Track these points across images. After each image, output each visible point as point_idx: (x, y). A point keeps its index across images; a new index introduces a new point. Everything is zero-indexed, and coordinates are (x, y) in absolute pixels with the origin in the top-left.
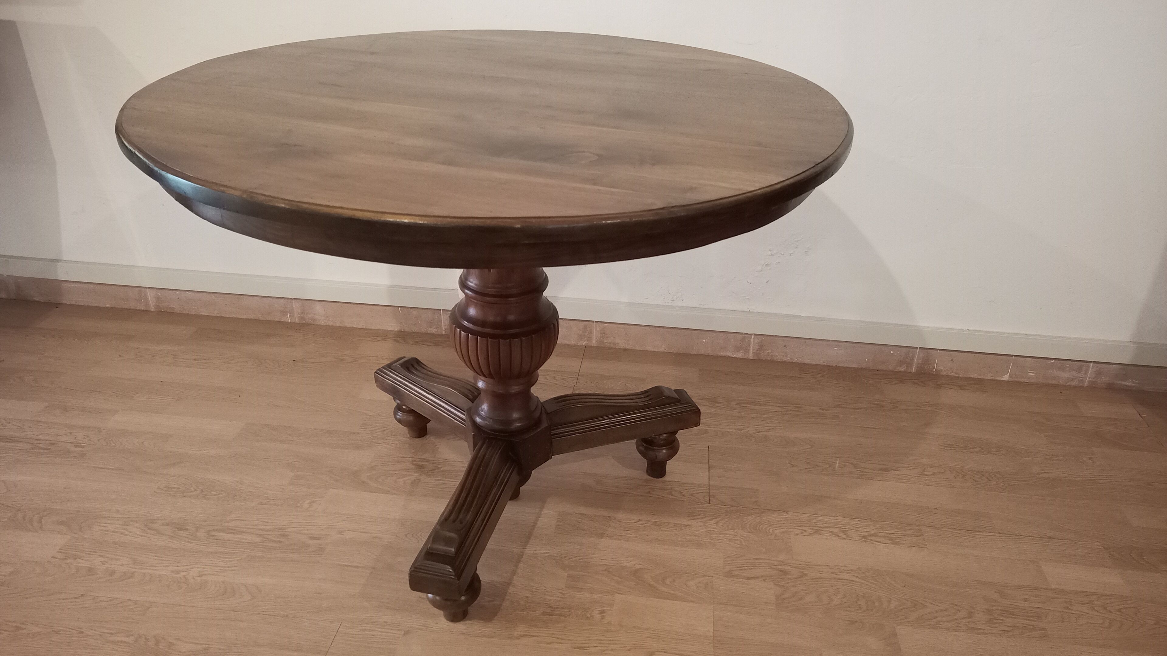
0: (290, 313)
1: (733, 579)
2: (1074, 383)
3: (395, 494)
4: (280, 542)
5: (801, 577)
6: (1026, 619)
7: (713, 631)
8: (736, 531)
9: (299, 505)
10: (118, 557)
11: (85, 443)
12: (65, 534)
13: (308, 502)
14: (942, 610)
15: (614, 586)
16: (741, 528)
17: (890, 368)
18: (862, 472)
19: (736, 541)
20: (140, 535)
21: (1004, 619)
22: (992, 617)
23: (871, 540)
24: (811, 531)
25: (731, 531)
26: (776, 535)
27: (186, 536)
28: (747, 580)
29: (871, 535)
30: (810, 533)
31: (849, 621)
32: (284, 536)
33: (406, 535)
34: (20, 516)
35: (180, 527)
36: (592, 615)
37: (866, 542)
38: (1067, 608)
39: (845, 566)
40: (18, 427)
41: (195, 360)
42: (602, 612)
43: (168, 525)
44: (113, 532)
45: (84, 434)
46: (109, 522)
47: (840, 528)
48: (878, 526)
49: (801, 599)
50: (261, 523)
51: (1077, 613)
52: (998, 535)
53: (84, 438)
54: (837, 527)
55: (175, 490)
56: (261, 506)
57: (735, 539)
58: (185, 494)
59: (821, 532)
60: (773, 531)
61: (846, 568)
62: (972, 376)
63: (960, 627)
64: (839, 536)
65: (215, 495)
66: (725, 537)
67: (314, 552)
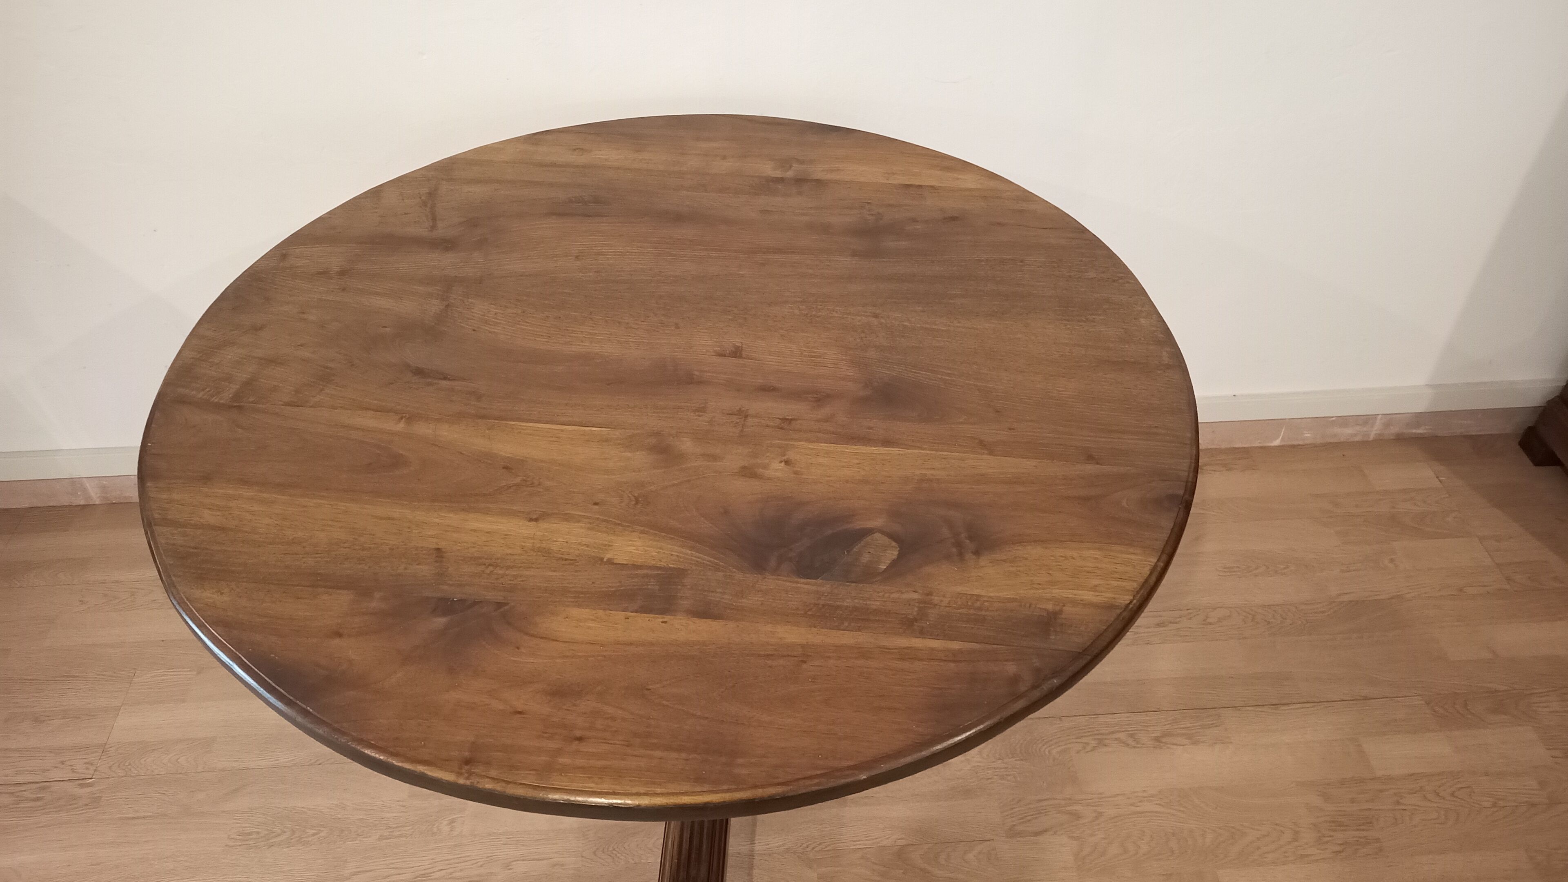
1: (1019, 839)
2: (1358, 438)
5: (1097, 818)
6: (1358, 830)
8: (1005, 761)
9: (435, 830)
14: (1264, 836)
16: (1010, 756)
19: (1009, 778)
21: (1334, 834)
22: (1320, 835)
24: (1093, 743)
25: (1000, 761)
26: (1054, 759)
28: (1035, 838)
29: (1165, 735)
30: (1094, 747)
31: (1164, 875)
33: (594, 853)
37: (1161, 748)
38: (1398, 803)
39: (1144, 791)
47: (1127, 731)
48: (1170, 719)
49: (1103, 854)
50: (393, 871)
51: (1410, 807)
52: (1309, 705)
53: (87, 768)
54: (1123, 730)
55: (254, 836)
56: (384, 841)
57: (1007, 775)
58: (271, 841)
59: (1107, 741)
60: (1049, 752)
61: (1145, 794)
62: (1237, 446)
63: (1288, 857)
64: (1128, 745)
65: (314, 835)
66: (995, 774)
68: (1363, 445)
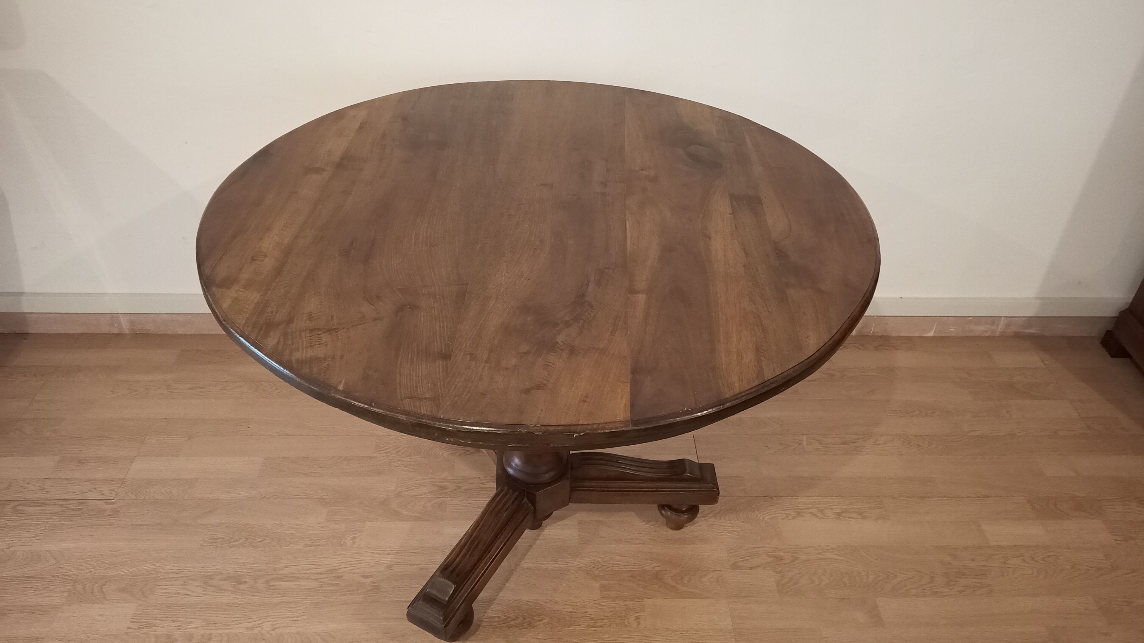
1: (739, 571)
2: (988, 334)
3: (428, 520)
4: (337, 584)
5: (794, 561)
6: (975, 578)
7: (731, 624)
8: (732, 522)
9: (342, 543)
10: (188, 620)
11: (114, 499)
12: (130, 602)
13: (350, 538)
14: (910, 578)
15: (642, 591)
16: (736, 519)
18: (826, 447)
19: (734, 533)
20: (203, 594)
21: (958, 580)
22: (949, 580)
23: (844, 517)
24: (794, 514)
25: (728, 522)
26: (766, 522)
27: (248, 589)
28: (750, 571)
29: (843, 512)
30: (794, 517)
31: (838, 598)
32: (338, 577)
34: (79, 587)
35: (238, 580)
36: (629, 622)
37: (840, 519)
38: (1005, 563)
39: (827, 546)
40: (40, 488)
41: (190, 389)
42: (637, 618)
43: (226, 580)
44: (175, 594)
45: (111, 488)
46: (168, 583)
47: (818, 508)
48: (848, 502)
49: (797, 583)
50: (312, 567)
51: (1013, 566)
52: (945, 499)
53: (111, 493)
54: (815, 507)
55: (220, 540)
56: (307, 548)
57: (733, 531)
58: (231, 544)
59: (803, 514)
60: (763, 518)
61: (827, 548)
62: (903, 335)
63: (926, 592)
64: (818, 517)
65: (260, 541)
66: (725, 530)
67: (370, 591)
68: (992, 338)
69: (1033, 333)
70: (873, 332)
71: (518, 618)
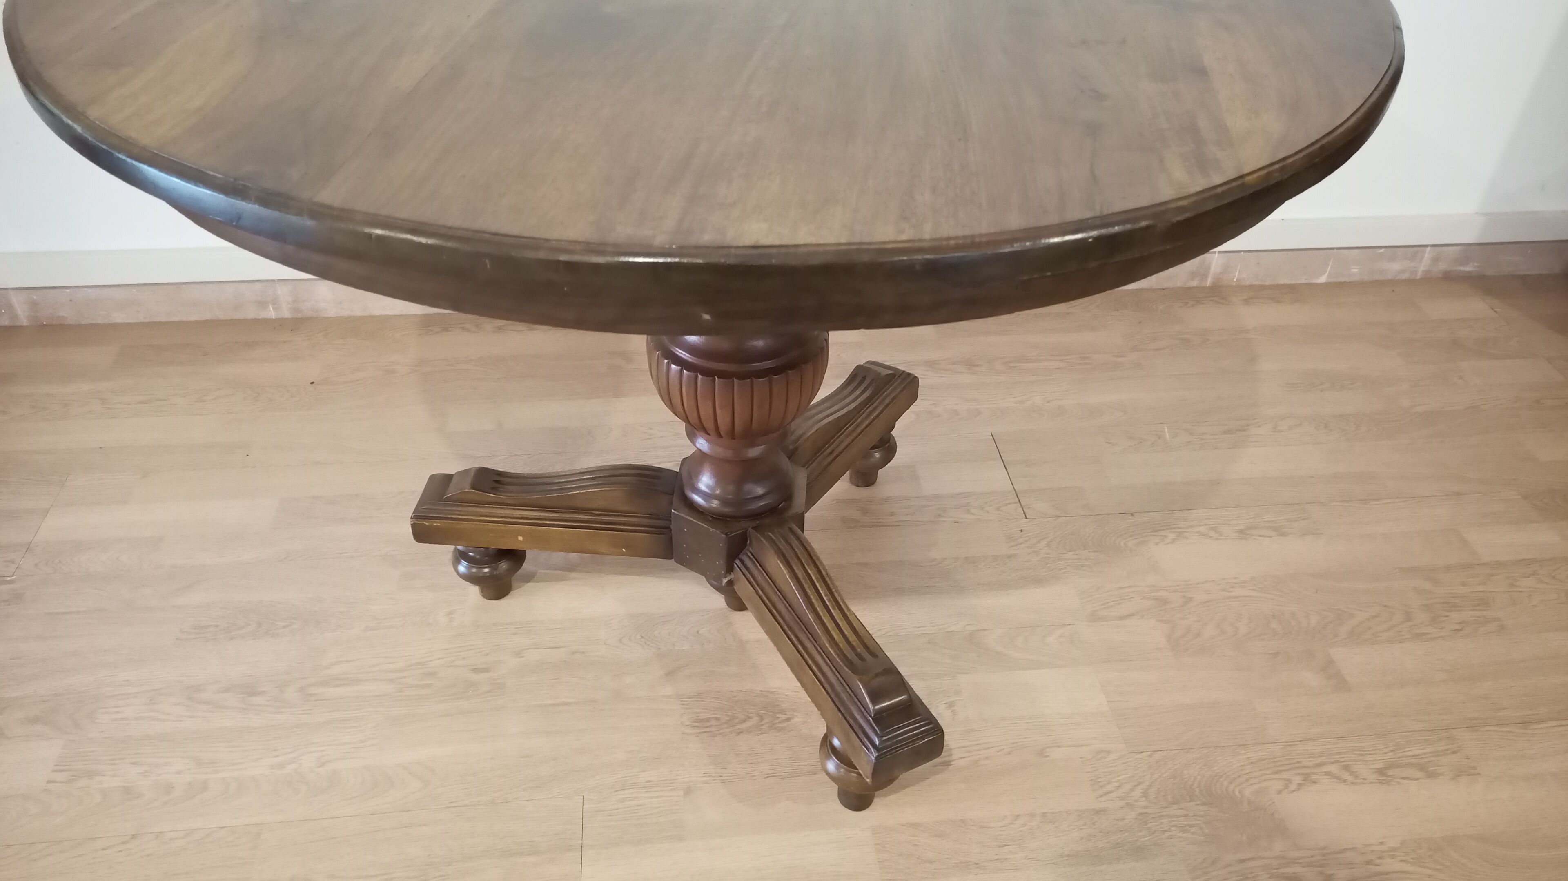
0: (274, 304)
1: (1103, 623)
2: (1405, 276)
4: (428, 686)
5: (1186, 603)
6: (1474, 610)
7: (1107, 703)
8: (1077, 552)
9: (430, 621)
11: (12, 576)
12: (52, 738)
13: (443, 613)
14: (1374, 617)
15: (949, 664)
16: (1083, 548)
17: (1179, 284)
18: (1201, 439)
19: (1084, 567)
20: (187, 716)
21: (1448, 614)
22: (1434, 615)
23: (1251, 535)
24: (1172, 536)
25: (1071, 553)
27: (268, 703)
28: (1120, 622)
29: (1248, 528)
30: (1173, 539)
31: (1269, 654)
32: (431, 674)
33: (620, 641)
35: (250, 690)
37: (1245, 539)
38: (1513, 585)
39: (1234, 578)
41: (142, 402)
42: (951, 705)
43: (226, 691)
44: (136, 719)
46: (122, 703)
47: (1208, 525)
48: (1252, 513)
49: (1199, 635)
50: (381, 660)
51: (1526, 589)
52: (1398, 500)
53: (7, 567)
54: (1203, 524)
55: (211, 629)
56: (370, 632)
57: (1081, 565)
59: (1186, 534)
60: (1125, 544)
61: (1235, 581)
62: (1281, 282)
63: (1403, 635)
64: (1210, 537)
65: (284, 627)
66: (1068, 564)
67: (488, 692)
68: (1411, 282)
69: (1469, 272)
70: (1237, 280)
71: (750, 718)
